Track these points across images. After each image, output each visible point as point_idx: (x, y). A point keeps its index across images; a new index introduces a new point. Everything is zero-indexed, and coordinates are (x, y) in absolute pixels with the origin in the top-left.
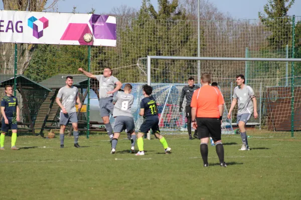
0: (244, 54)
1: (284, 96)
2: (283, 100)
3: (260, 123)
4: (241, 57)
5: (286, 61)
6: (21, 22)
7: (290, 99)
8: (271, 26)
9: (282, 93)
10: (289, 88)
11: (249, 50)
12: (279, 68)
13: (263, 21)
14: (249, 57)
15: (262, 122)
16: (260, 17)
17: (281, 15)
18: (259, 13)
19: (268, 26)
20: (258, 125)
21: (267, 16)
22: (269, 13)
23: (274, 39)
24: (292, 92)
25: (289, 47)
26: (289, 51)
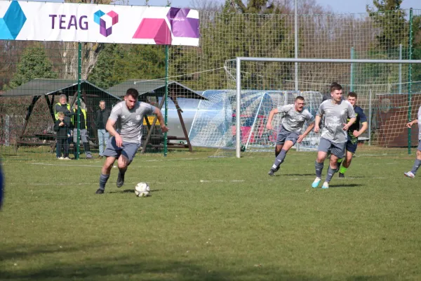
0: (349, 54)
1: (400, 105)
2: (398, 110)
3: (369, 138)
4: (346, 58)
5: (399, 63)
6: (86, 17)
7: (406, 109)
8: (381, 21)
9: (396, 102)
10: (405, 96)
11: (355, 50)
12: (390, 71)
13: (371, 15)
14: (356, 58)
15: (372, 137)
16: (368, 10)
17: (393, 8)
18: (367, 6)
19: (377, 22)
20: (368, 140)
21: (376, 9)
22: (379, 6)
23: (384, 37)
24: (409, 100)
25: (403, 47)
26: (403, 51)
